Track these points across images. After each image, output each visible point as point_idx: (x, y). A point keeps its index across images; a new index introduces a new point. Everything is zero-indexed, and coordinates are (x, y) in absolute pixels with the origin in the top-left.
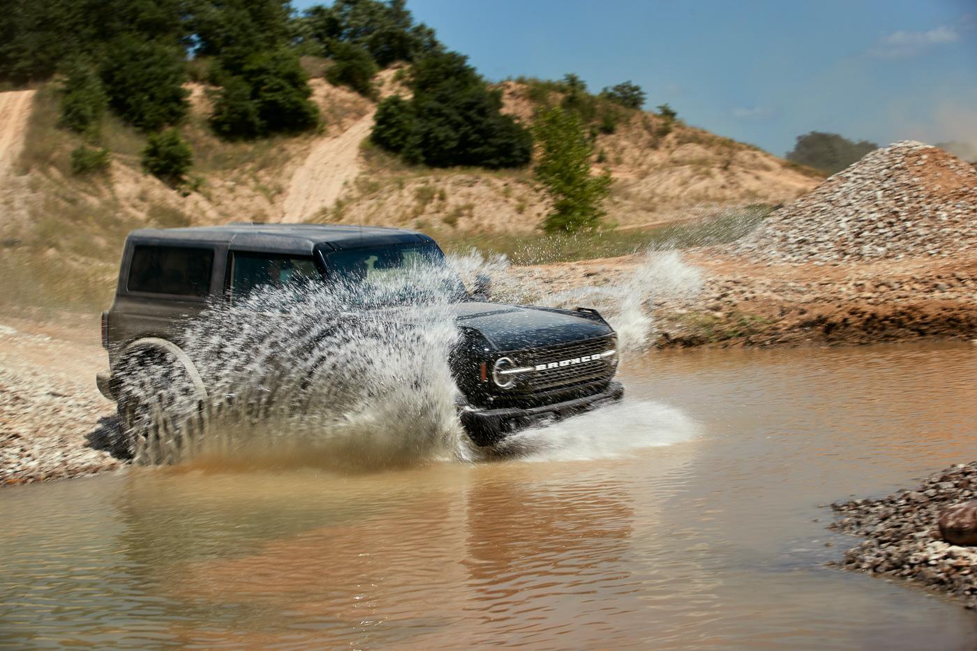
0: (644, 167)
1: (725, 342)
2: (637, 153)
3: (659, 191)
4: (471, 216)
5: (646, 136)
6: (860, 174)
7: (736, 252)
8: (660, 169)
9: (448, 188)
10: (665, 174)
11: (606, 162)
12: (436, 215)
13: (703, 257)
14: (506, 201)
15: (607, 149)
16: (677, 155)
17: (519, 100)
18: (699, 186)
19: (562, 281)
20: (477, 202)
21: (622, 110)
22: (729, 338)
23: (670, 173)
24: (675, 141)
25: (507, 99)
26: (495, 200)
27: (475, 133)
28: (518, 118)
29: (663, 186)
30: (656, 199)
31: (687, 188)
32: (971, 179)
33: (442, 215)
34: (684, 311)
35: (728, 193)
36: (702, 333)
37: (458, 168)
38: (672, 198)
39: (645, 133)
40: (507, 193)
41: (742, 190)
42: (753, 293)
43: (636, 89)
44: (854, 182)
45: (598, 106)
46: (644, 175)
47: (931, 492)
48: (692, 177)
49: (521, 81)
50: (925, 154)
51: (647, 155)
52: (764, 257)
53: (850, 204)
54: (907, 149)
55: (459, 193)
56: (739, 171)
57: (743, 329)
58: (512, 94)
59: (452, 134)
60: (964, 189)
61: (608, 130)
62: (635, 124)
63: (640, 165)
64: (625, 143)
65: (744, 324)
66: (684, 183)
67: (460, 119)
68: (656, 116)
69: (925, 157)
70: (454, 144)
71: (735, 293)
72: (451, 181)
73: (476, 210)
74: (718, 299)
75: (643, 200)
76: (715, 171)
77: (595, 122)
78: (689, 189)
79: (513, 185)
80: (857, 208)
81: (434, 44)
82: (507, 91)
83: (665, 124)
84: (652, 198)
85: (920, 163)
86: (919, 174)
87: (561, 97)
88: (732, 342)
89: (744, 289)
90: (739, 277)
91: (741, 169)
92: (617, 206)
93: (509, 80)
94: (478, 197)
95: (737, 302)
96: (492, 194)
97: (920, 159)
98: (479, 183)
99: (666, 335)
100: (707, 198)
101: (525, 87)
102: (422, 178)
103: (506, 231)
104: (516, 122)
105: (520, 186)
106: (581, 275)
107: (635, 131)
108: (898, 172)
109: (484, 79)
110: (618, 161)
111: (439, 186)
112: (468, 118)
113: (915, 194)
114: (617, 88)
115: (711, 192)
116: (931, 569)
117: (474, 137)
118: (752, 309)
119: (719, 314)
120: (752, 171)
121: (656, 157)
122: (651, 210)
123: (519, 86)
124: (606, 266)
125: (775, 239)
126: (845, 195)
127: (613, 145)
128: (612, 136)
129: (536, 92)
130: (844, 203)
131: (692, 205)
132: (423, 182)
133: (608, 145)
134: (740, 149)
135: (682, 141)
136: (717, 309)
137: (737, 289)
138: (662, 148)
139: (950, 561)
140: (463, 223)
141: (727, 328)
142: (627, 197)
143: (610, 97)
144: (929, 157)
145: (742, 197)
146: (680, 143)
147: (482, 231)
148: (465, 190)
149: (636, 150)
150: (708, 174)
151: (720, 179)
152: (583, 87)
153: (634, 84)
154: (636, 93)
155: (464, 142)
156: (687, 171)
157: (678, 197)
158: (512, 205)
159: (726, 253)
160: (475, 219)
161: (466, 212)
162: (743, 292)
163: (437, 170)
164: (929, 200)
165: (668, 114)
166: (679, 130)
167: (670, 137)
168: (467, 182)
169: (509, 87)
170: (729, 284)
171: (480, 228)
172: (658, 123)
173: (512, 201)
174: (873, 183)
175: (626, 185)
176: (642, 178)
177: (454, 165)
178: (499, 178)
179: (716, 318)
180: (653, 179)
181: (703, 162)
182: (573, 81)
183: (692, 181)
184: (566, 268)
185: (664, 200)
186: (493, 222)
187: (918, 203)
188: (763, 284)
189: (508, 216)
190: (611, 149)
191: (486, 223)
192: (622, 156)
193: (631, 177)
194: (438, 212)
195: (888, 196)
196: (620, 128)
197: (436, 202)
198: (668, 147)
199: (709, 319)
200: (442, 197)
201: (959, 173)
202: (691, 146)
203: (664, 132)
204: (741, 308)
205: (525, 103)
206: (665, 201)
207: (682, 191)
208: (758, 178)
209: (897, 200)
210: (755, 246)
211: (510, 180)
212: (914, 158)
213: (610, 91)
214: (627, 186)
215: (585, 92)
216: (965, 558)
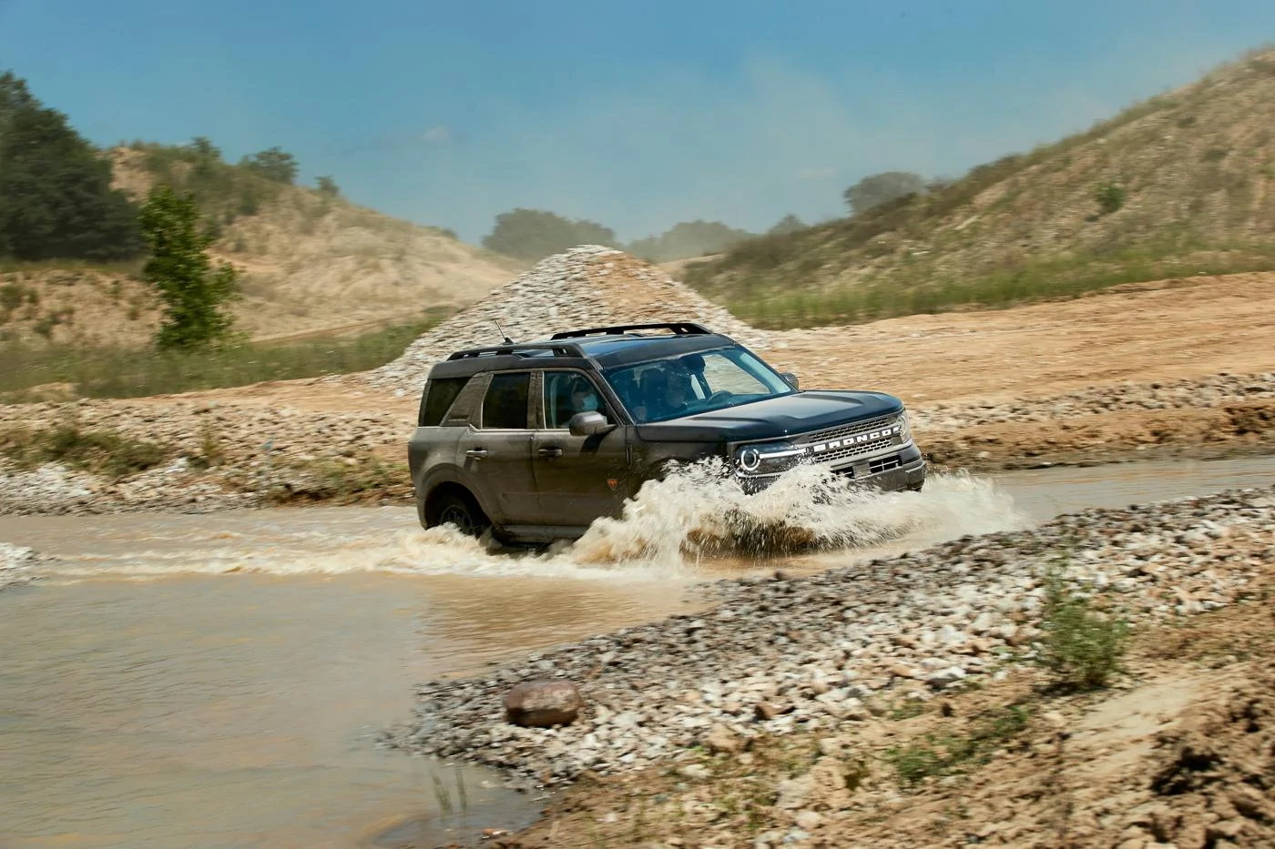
0: (295, 258)
1: (359, 494)
2: (285, 240)
3: (314, 289)
4: (70, 324)
5: (298, 218)
6: (531, 286)
7: (379, 382)
8: (315, 261)
9: (40, 288)
10: (321, 268)
11: (246, 251)
12: (26, 322)
13: (340, 387)
14: (116, 304)
15: (247, 235)
16: (337, 242)
17: (135, 172)
18: (364, 282)
19: (166, 419)
20: (78, 306)
21: (267, 185)
22: (362, 490)
23: (327, 267)
24: (334, 225)
25: (119, 170)
26: (100, 303)
27: (78, 213)
28: (133, 195)
29: (319, 283)
30: (309, 300)
31: (347, 285)
32: (666, 291)
33: (33, 322)
34: (310, 457)
35: (402, 291)
36: (330, 484)
37: (54, 261)
38: (330, 298)
39: (297, 213)
40: (116, 293)
41: (420, 288)
42: (393, 434)
43: (287, 157)
44: (524, 296)
45: (236, 179)
46: (294, 268)
47: (525, 672)
48: (355, 271)
49: (137, 147)
50: (609, 261)
51: (298, 243)
52: (412, 388)
53: (518, 323)
54: (589, 255)
55: (55, 294)
56: (415, 262)
57: (380, 479)
58: (125, 163)
59: (49, 217)
60: (657, 304)
61: (250, 210)
62: (283, 202)
63: (291, 255)
64: (270, 227)
65: (380, 473)
66: (345, 279)
67: (58, 195)
68: (312, 192)
69: (609, 265)
70: (48, 229)
71: (372, 434)
72: (45, 278)
73: (77, 315)
74: (352, 442)
75: (292, 301)
76: (385, 263)
77: (232, 200)
78: (351, 288)
79: (125, 283)
80: (527, 328)
81: (26, 98)
82: (119, 160)
83: (323, 203)
84: (304, 298)
85: (605, 272)
86: (603, 286)
87: (188, 167)
88: (366, 493)
89: (384, 429)
90: (378, 415)
91: (420, 260)
92: (260, 309)
93: (122, 145)
94: (79, 300)
95: (373, 445)
96: (98, 295)
97: (604, 268)
98: (81, 281)
99: (288, 486)
100: (375, 298)
101: (142, 154)
102: (7, 275)
103: (116, 343)
104: (132, 200)
105: (135, 284)
106: (190, 412)
107: (284, 211)
108: (578, 283)
109: (91, 145)
110: (262, 251)
111: (29, 285)
112: (70, 194)
113: (596, 311)
114: (261, 156)
115: (379, 291)
116: (493, 751)
117: (77, 219)
118: (391, 454)
119: (351, 461)
120: (433, 263)
121: (311, 245)
122: (301, 314)
123: (136, 153)
124: (222, 401)
125: (426, 366)
126: (513, 312)
127: (256, 229)
128: (254, 218)
129: (156, 160)
130: (511, 321)
131: (355, 308)
132: (10, 280)
133: (250, 231)
134: (421, 234)
135: (344, 225)
136: (349, 455)
137: (375, 429)
138: (318, 234)
139: (513, 743)
140: (60, 334)
141: (360, 478)
142: (272, 297)
143: (253, 167)
144: (615, 266)
145: (421, 296)
146: (341, 227)
147: (84, 343)
148: (63, 290)
149: (283, 236)
150: (377, 268)
151: (392, 273)
152: (217, 154)
153: (284, 151)
154: (286, 162)
155: (64, 226)
156: (349, 263)
157: (337, 297)
158: (123, 310)
159: (368, 383)
160: (75, 327)
161: (64, 317)
162: (381, 433)
163: (27, 264)
164: (613, 318)
165: (328, 188)
166: (339, 210)
167: (329, 219)
168: (67, 279)
169: (121, 154)
170: (366, 424)
171: (82, 340)
172: (314, 200)
173: (124, 303)
174: (545, 297)
175: (270, 281)
176: (292, 273)
177: (49, 257)
178: (107, 275)
179: (349, 466)
180: (305, 274)
181: (368, 252)
182: (203, 146)
183: (356, 276)
184: (172, 403)
185: (321, 300)
186: (99, 332)
187: (599, 322)
188: (405, 423)
189: (117, 323)
190: (253, 234)
191: (89, 332)
192: (266, 244)
193: (278, 271)
194: (28, 318)
195: (564, 313)
196: (265, 207)
197: (26, 306)
198: (326, 232)
199: (339, 467)
200: (34, 299)
201: (651, 284)
202: (356, 230)
203: (321, 212)
204: (377, 454)
205: (142, 175)
206: (322, 302)
207: (344, 290)
208: (440, 272)
209: (576, 318)
210: (402, 375)
211: (121, 277)
212: (596, 267)
213: (253, 159)
214: (275, 282)
215: (218, 161)
216: (529, 740)
